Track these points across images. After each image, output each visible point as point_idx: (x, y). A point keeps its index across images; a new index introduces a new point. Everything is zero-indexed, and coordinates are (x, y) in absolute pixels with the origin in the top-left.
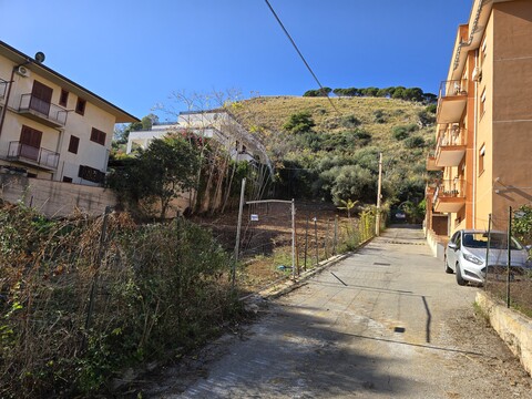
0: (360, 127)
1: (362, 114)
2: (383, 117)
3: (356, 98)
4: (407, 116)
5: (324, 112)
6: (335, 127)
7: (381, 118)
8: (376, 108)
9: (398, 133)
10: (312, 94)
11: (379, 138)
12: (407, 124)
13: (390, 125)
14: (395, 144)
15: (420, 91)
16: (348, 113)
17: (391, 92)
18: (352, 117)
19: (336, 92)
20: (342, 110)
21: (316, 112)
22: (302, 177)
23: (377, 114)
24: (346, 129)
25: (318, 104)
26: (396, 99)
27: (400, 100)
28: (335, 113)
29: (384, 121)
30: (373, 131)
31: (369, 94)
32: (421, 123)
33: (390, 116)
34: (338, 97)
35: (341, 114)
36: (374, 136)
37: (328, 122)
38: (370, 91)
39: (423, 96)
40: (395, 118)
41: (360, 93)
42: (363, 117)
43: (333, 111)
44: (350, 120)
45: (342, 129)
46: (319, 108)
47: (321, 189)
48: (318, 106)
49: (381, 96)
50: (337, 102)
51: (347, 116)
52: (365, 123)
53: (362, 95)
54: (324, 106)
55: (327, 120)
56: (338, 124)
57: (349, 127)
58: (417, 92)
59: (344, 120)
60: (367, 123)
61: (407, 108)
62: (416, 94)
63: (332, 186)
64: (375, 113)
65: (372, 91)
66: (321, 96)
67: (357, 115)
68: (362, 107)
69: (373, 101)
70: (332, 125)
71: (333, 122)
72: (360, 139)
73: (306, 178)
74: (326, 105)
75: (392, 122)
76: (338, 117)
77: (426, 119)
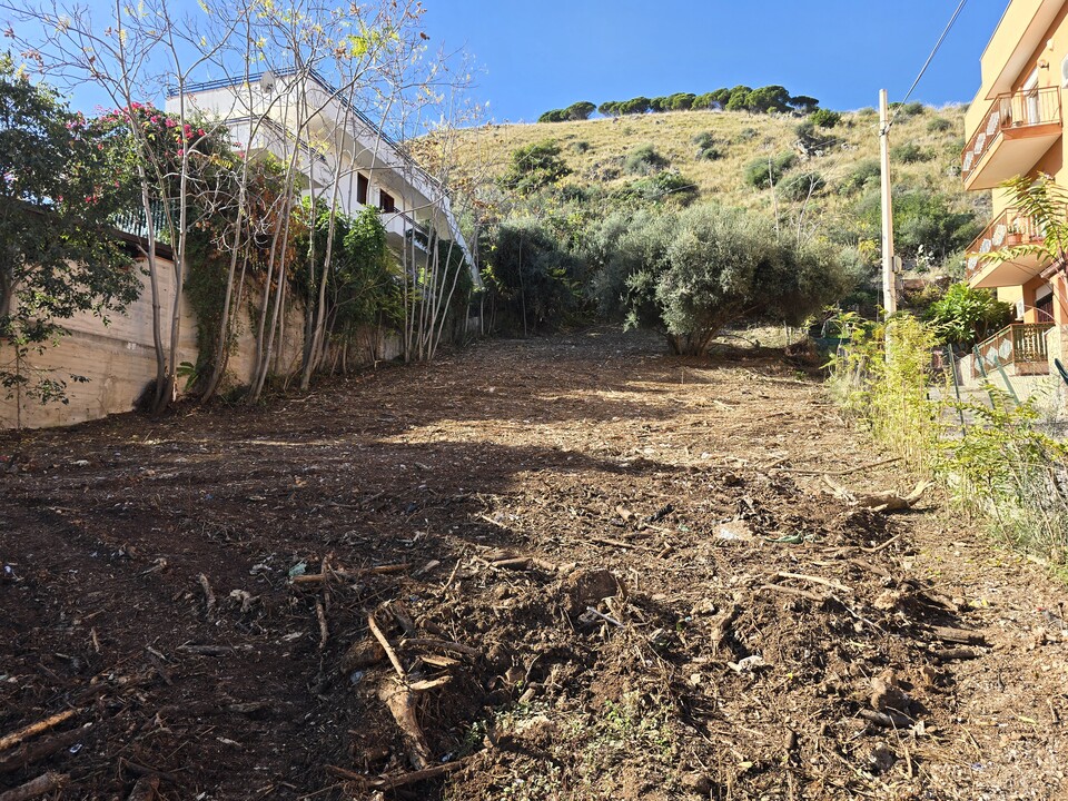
0: (670, 170)
1: (669, 145)
2: (717, 147)
3: (650, 115)
4: (769, 141)
5: (584, 146)
6: (613, 175)
7: (712, 150)
8: (698, 131)
9: (759, 173)
10: (556, 118)
11: (715, 190)
12: (775, 155)
13: (733, 162)
14: (757, 196)
15: (783, 93)
16: (639, 144)
17: (723, 99)
18: (650, 150)
19: (605, 109)
20: (624, 141)
21: (568, 149)
22: (557, 272)
23: (702, 142)
24: (638, 177)
25: (571, 133)
26: (734, 112)
27: (744, 112)
28: (608, 147)
29: (720, 156)
30: (699, 177)
31: (676, 108)
32: (805, 151)
33: (730, 143)
34: (612, 119)
35: (625, 148)
36: (702, 187)
37: (597, 166)
38: (676, 102)
39: (788, 104)
40: (741, 146)
41: (657, 107)
42: (671, 150)
43: (604, 144)
44: (644, 159)
45: (629, 179)
46: (574, 140)
47: (624, 289)
48: (572, 137)
49: (702, 107)
50: (612, 127)
51: (636, 150)
52: (678, 162)
53: (661, 110)
54: (585, 136)
55: (593, 163)
56: (620, 168)
57: (644, 173)
58: (776, 95)
59: (631, 160)
60: (682, 163)
61: (763, 124)
62: (774, 99)
63: (656, 275)
64: (697, 141)
65: (683, 101)
66: (574, 119)
67: (658, 147)
68: (666, 130)
69: (689, 118)
70: (607, 171)
71: (607, 166)
72: (674, 193)
73: (569, 273)
74: (588, 133)
75: (738, 155)
76: (617, 155)
77: (813, 140)
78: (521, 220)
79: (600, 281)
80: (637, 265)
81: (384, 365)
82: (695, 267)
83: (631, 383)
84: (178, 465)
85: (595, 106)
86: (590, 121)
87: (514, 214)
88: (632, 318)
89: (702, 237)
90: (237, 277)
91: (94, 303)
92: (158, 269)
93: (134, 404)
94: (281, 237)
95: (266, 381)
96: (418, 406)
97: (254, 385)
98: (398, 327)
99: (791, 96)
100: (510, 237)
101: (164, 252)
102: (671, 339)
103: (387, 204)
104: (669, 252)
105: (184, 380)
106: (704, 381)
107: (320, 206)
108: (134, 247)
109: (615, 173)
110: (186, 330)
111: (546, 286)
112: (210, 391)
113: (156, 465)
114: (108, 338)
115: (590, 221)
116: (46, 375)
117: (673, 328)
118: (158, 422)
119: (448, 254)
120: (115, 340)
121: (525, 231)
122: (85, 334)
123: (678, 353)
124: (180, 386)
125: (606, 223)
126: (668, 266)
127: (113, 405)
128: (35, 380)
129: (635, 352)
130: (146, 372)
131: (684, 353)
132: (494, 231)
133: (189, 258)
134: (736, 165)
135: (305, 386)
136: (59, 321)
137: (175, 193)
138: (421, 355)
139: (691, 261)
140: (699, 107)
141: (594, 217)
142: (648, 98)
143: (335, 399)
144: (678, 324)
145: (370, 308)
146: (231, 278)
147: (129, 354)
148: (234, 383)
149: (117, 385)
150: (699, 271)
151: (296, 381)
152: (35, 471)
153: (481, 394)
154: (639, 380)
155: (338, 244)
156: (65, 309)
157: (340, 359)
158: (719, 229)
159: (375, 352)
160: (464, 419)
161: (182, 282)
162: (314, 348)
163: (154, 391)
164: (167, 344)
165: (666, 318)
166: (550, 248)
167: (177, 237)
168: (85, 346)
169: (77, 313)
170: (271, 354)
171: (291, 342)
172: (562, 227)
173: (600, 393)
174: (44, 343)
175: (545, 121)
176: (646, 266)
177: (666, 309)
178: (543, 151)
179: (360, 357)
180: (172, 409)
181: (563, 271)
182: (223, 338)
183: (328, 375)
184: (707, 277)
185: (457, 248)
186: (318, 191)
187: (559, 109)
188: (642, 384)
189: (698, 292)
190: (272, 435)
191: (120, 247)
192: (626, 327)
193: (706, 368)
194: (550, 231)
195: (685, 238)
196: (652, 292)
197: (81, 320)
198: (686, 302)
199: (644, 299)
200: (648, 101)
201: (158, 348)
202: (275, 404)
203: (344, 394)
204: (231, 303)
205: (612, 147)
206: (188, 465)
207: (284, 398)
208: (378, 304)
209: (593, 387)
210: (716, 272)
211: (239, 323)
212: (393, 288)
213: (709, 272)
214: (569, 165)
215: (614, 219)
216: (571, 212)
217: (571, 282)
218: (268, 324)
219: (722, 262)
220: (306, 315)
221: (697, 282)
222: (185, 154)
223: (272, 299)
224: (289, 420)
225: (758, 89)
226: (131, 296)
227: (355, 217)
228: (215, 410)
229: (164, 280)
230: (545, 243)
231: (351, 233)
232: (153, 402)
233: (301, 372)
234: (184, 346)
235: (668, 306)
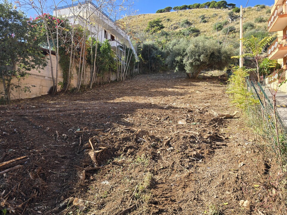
0: (192, 26)
1: (192, 19)
2: (206, 19)
3: (188, 10)
4: (221, 17)
5: (169, 20)
6: (177, 28)
7: (204, 20)
8: (201, 14)
9: (217, 26)
10: (161, 12)
11: (205, 32)
12: (222, 21)
13: (210, 23)
14: (217, 33)
15: (225, 3)
16: (184, 19)
17: (208, 5)
18: (187, 20)
19: (175, 9)
20: (179, 18)
21: (164, 21)
22: (158, 56)
23: (201, 18)
24: (183, 28)
25: (165, 16)
26: (211, 9)
27: (214, 9)
28: (175, 20)
29: (207, 22)
30: (201, 28)
31: (195, 8)
32: (230, 20)
33: (209, 18)
34: (176, 11)
35: (180, 20)
36: (201, 31)
37: (172, 25)
38: (195, 6)
39: (227, 6)
40: (213, 19)
41: (190, 8)
42: (193, 20)
43: (174, 19)
44: (185, 23)
45: (181, 29)
46: (166, 18)
47: (175, 61)
48: (165, 17)
49: (202, 8)
50: (177, 14)
51: (183, 20)
52: (195, 24)
53: (191, 9)
54: (169, 17)
55: (171, 24)
56: (178, 26)
57: (185, 27)
58: (224, 3)
59: (181, 23)
60: (196, 24)
61: (219, 12)
62: (223, 4)
63: (183, 57)
64: (200, 17)
65: (197, 6)
66: (166, 12)
67: (189, 19)
68: (192, 15)
69: (198, 11)
70: (175, 27)
71: (175, 25)
72: (193, 33)
73: (162, 56)
74: (170, 16)
75: (212, 21)
76: (178, 22)
77: (233, 16)
78: (148, 42)
79: (168, 59)
80: (179, 54)
81: (112, 82)
82: (194, 55)
83: (176, 86)
84: (56, 107)
85: (172, 8)
86: (170, 12)
87: (147, 40)
88: (177, 69)
89: (196, 46)
90: (72, 59)
91: (36, 67)
92: (52, 58)
93: (48, 92)
94: (83, 48)
95: (81, 86)
96: (119, 93)
97: (78, 87)
98: (115, 72)
99: (228, 3)
100: (146, 47)
101: (53, 53)
102: (188, 74)
103: (113, 38)
104: (187, 50)
105: (60, 86)
106: (195, 86)
107: (94, 40)
108: (45, 52)
109: (177, 27)
110: (60, 73)
111: (155, 60)
112: (67, 89)
113: (51, 107)
114: (40, 76)
115: (168, 42)
116: (25, 85)
117: (188, 71)
118: (54, 97)
119: (128, 52)
120: (42, 76)
121: (150, 45)
122: (35, 75)
123: (189, 78)
124: (59, 88)
125: (172, 42)
126: (186, 54)
127: (43, 92)
128: (23, 86)
129: (178, 78)
130: (50, 84)
131: (191, 78)
132: (142, 45)
133: (60, 55)
134: (211, 24)
135: (91, 88)
136: (27, 71)
137: (56, 38)
138: (121, 79)
139: (193, 53)
140: (201, 8)
141: (169, 41)
142: (187, 5)
143: (98, 91)
144: (189, 70)
145: (107, 67)
146: (71, 60)
147: (46, 80)
148: (73, 87)
149: (43, 87)
150: (195, 55)
151: (89, 86)
152: (23, 109)
153: (136, 89)
154: (178, 85)
155: (98, 50)
156: (29, 69)
157: (100, 80)
158: (201, 44)
159: (109, 79)
160: (130, 96)
161: (58, 61)
162: (93, 78)
163: (53, 89)
164: (55, 77)
165: (186, 68)
166: (157, 49)
167: (56, 49)
168: (35, 78)
169: (32, 70)
170: (82, 79)
171: (87, 76)
172: (160, 43)
173: (167, 89)
174: (24, 77)
175: (158, 13)
176: (181, 54)
177: (186, 66)
178: (157, 22)
179: (105, 80)
180: (57, 94)
181: (160, 56)
182: (69, 75)
183: (97, 85)
184: (197, 57)
185: (131, 50)
186: (93, 36)
187: (162, 9)
188: (179, 87)
189: (195, 61)
190: (81, 100)
191: (42, 52)
192: (175, 71)
193: (196, 82)
194: (157, 45)
195: (191, 47)
196: (182, 62)
197: (33, 71)
198: (191, 64)
199: (180, 63)
200: (187, 6)
201: (53, 78)
202: (83, 92)
203: (101, 89)
204: (71, 66)
205: (176, 20)
206: (59, 107)
207: (85, 91)
208: (110, 66)
209: (165, 87)
210: (199, 56)
211: (73, 71)
212: (114, 62)
213: (197, 56)
214: (164, 25)
215: (174, 41)
216: (163, 39)
217: (162, 59)
218: (81, 71)
219: (201, 53)
220: (91, 69)
221: (194, 59)
222: (58, 27)
223: (81, 65)
224: (86, 96)
225: (218, 2)
226: (45, 65)
227: (103, 42)
228: (68, 94)
229: (54, 61)
230: (155, 48)
231: (102, 47)
232: (52, 92)
233: (90, 84)
234: (60, 77)
235: (186, 65)
